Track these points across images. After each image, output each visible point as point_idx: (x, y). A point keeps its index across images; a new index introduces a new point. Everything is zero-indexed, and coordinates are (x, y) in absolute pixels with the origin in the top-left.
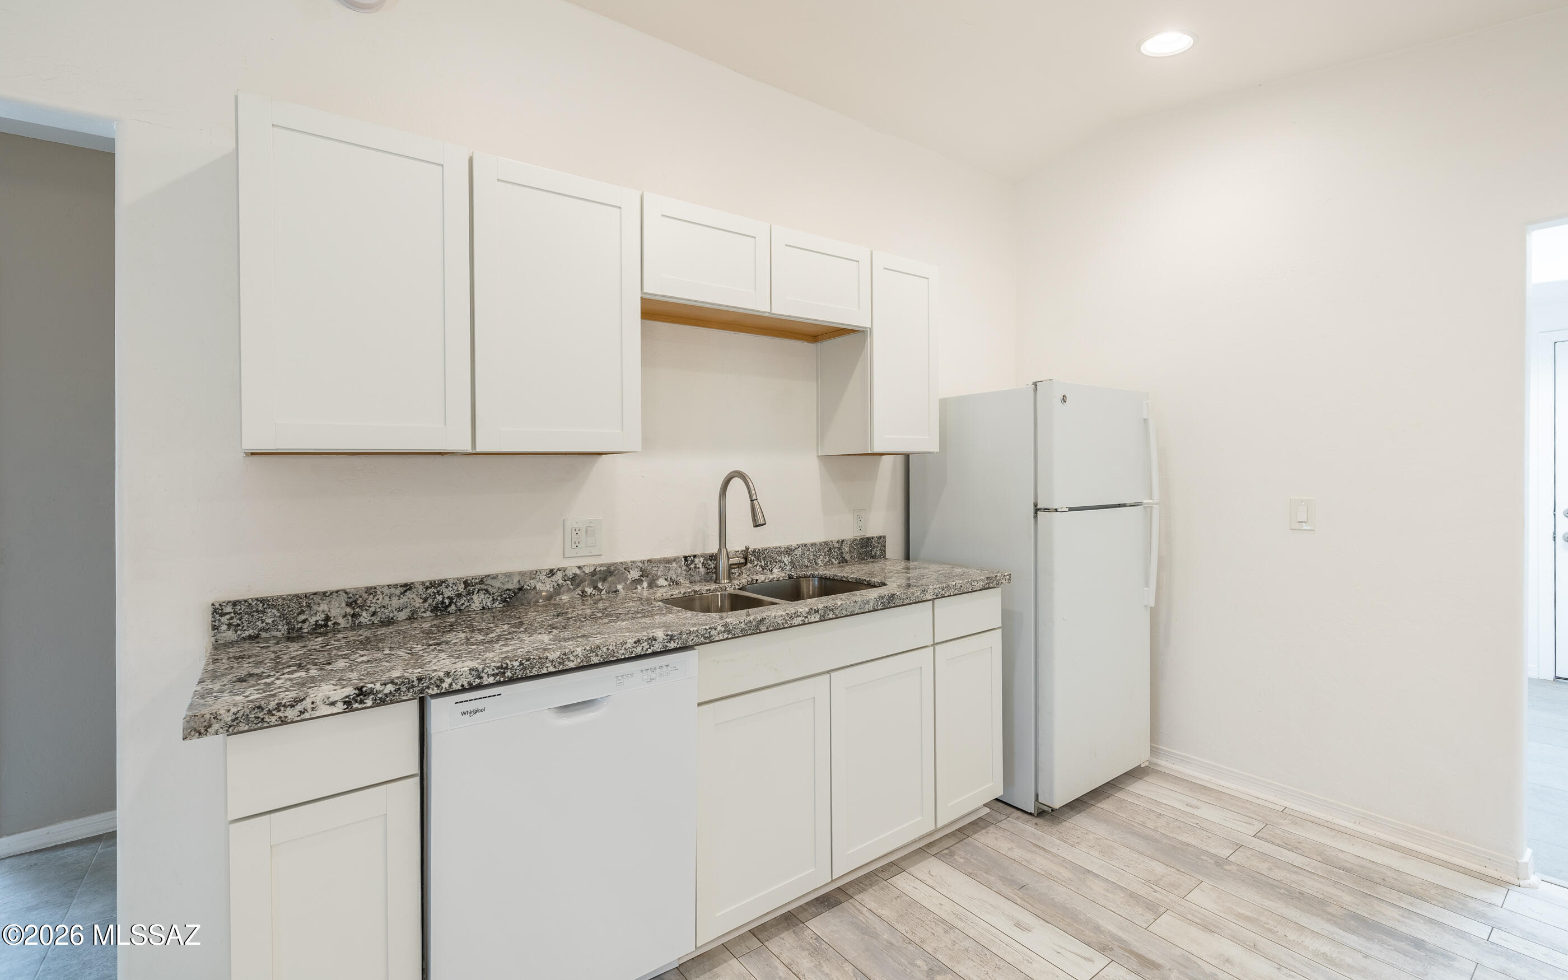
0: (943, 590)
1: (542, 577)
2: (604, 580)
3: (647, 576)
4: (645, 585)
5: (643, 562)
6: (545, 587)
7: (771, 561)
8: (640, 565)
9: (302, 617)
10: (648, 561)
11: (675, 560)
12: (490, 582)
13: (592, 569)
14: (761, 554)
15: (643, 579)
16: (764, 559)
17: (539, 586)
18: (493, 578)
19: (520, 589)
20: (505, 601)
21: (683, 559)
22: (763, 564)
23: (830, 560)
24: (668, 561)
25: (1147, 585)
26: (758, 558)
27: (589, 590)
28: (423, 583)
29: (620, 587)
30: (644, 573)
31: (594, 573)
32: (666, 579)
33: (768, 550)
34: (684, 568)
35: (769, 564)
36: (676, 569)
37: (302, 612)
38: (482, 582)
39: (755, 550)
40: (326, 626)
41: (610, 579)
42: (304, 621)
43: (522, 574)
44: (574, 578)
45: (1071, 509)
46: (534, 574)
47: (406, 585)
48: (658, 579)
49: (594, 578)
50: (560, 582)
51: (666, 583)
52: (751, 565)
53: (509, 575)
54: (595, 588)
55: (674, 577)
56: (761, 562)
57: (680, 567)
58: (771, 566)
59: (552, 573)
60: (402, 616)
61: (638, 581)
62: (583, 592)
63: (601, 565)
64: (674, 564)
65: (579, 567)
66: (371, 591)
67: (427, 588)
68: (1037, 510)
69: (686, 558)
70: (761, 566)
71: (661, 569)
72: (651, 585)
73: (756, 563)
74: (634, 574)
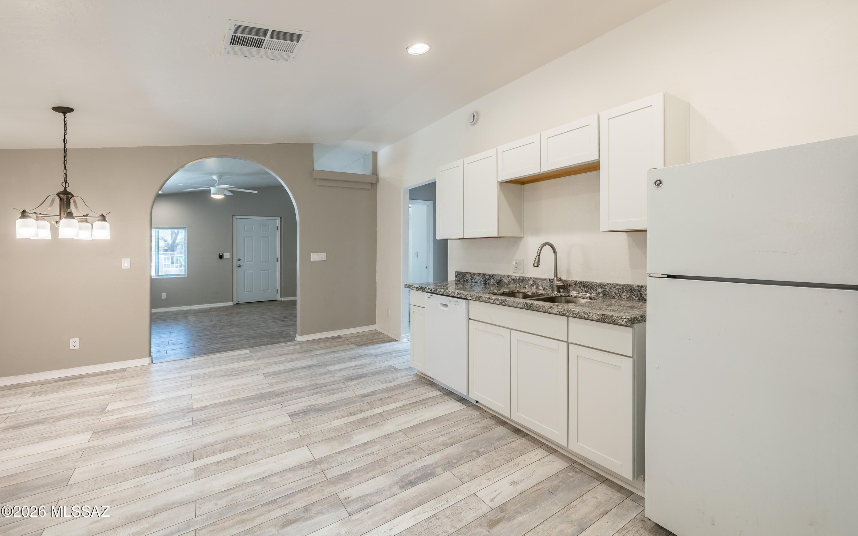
0: (564, 311)
1: (506, 278)
2: (522, 282)
3: (536, 284)
4: (535, 287)
5: (534, 278)
6: (507, 281)
7: (590, 289)
8: (533, 279)
9: (465, 278)
10: (536, 278)
11: (545, 279)
12: (494, 276)
13: (519, 278)
14: (585, 284)
15: (534, 285)
16: (587, 287)
17: (505, 280)
18: (495, 275)
19: (501, 280)
20: (497, 283)
21: (548, 280)
22: (586, 289)
24: (543, 280)
26: (583, 286)
27: (518, 285)
28: (482, 274)
29: (527, 286)
30: (535, 283)
31: (519, 279)
32: (542, 287)
33: (589, 283)
34: (549, 284)
35: (589, 290)
36: (546, 284)
37: (465, 277)
38: (493, 276)
39: (582, 281)
40: (468, 281)
41: (524, 282)
42: (465, 279)
43: (501, 275)
44: (514, 280)
46: (504, 276)
47: (479, 274)
48: (539, 286)
49: (519, 281)
50: (510, 280)
51: (542, 289)
52: (579, 289)
53: (498, 275)
54: (520, 285)
55: (545, 287)
56: (585, 288)
57: (547, 283)
58: (590, 291)
59: (508, 277)
60: (479, 282)
61: (532, 285)
62: (516, 285)
63: (521, 277)
64: (545, 281)
65: (515, 276)
66: (474, 273)
67: (483, 275)
69: (550, 280)
70: (585, 290)
71: (540, 282)
72: (537, 288)
73: (582, 288)
74: (531, 282)
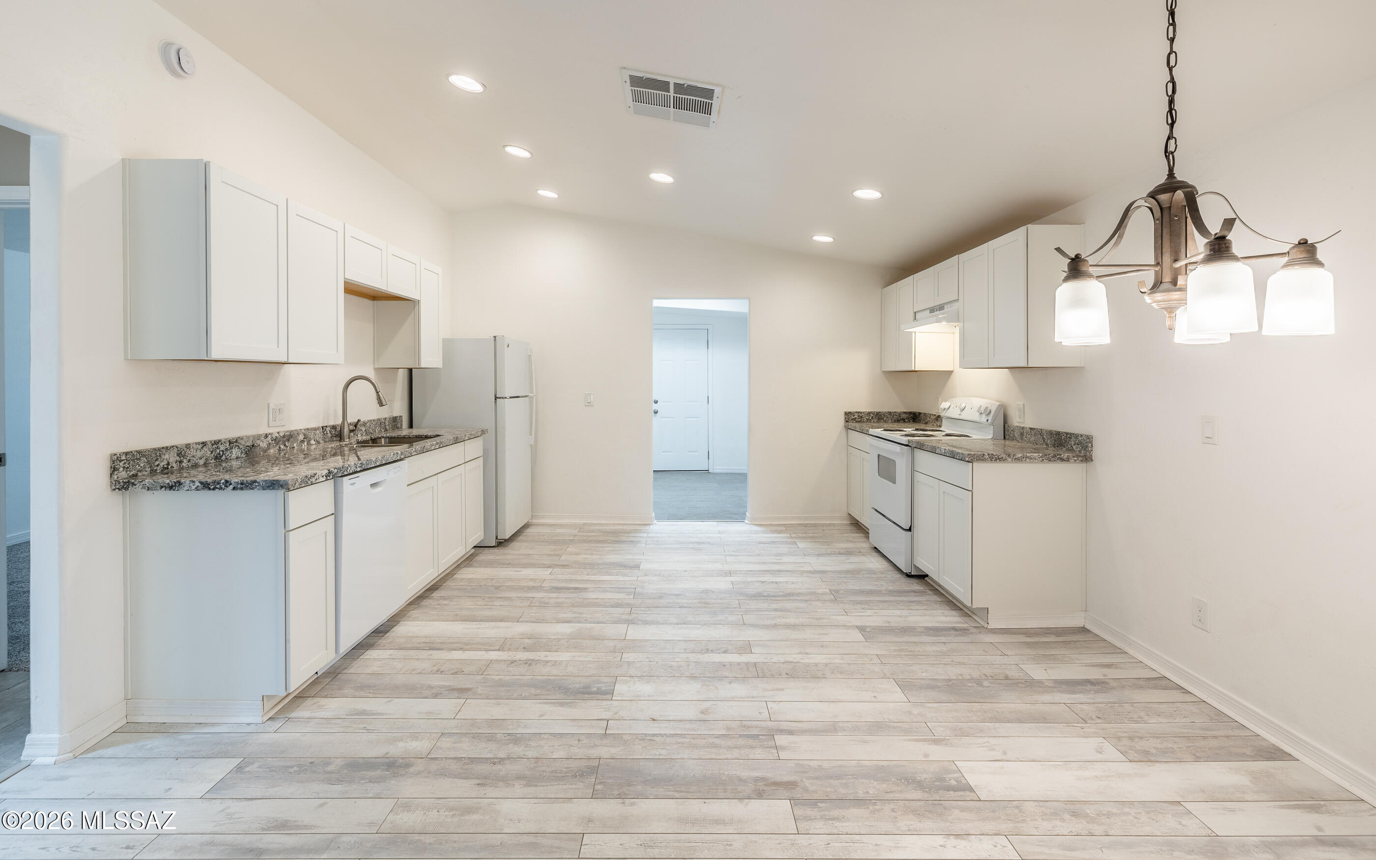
1: (263, 439)
2: (288, 440)
3: (307, 438)
4: (306, 443)
6: (263, 445)
8: (304, 431)
9: (157, 463)
10: (307, 429)
11: (318, 428)
12: (240, 441)
13: (283, 435)
15: (305, 440)
17: (261, 444)
18: (242, 439)
19: (253, 446)
20: (246, 453)
23: (381, 430)
24: (315, 429)
25: (531, 435)
27: (282, 447)
28: (211, 442)
29: (295, 445)
30: (305, 437)
31: (284, 436)
32: (314, 440)
34: (322, 433)
36: (318, 434)
37: (157, 460)
38: (236, 441)
40: (168, 468)
41: (291, 440)
42: (158, 466)
43: (254, 436)
44: (275, 440)
45: (511, 398)
46: (258, 437)
47: (203, 443)
48: (311, 440)
49: (284, 439)
50: (270, 441)
51: (314, 442)
53: (248, 437)
54: (285, 445)
55: (318, 439)
57: (320, 433)
59: (266, 436)
60: (202, 462)
61: (303, 441)
62: (280, 448)
63: (287, 431)
64: (318, 431)
65: (278, 433)
66: (188, 446)
67: (213, 445)
68: (496, 398)
69: (321, 428)
71: (313, 434)
72: (308, 444)
74: (301, 437)
